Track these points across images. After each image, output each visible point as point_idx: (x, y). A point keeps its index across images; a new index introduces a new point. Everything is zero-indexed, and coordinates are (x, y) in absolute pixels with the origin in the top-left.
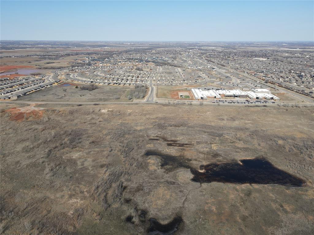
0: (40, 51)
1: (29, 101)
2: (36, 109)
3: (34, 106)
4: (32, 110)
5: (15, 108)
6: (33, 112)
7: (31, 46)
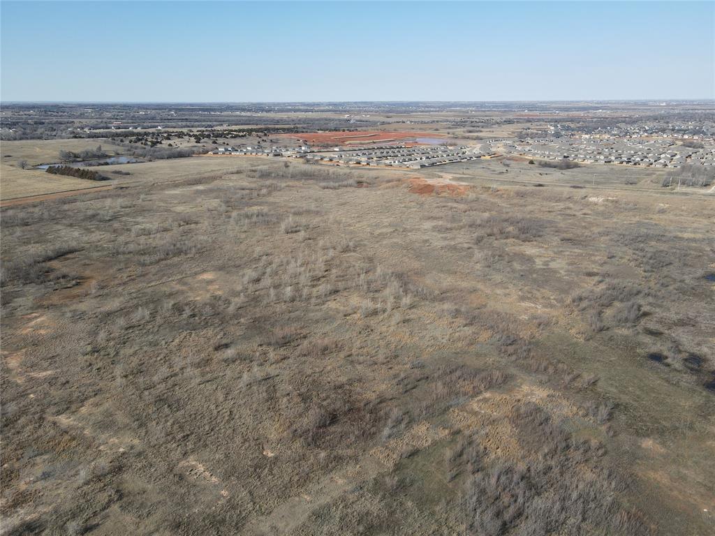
0: (454, 116)
1: (442, 172)
2: (454, 183)
3: (450, 180)
4: (447, 183)
5: (419, 178)
6: (448, 186)
7: (438, 109)
